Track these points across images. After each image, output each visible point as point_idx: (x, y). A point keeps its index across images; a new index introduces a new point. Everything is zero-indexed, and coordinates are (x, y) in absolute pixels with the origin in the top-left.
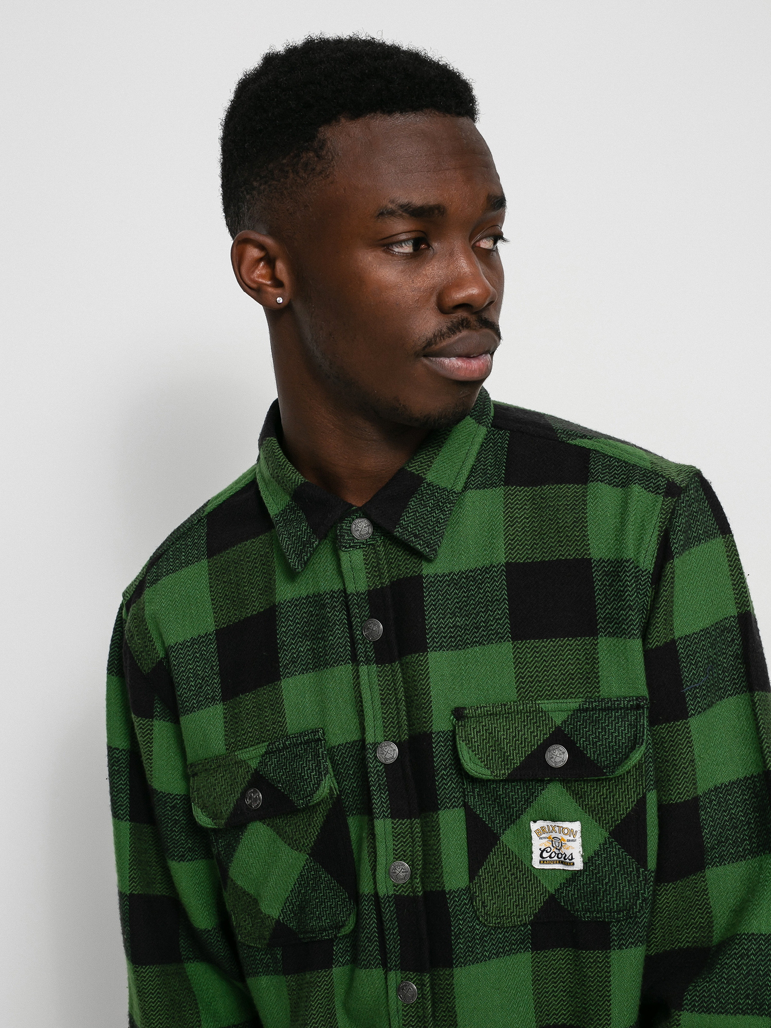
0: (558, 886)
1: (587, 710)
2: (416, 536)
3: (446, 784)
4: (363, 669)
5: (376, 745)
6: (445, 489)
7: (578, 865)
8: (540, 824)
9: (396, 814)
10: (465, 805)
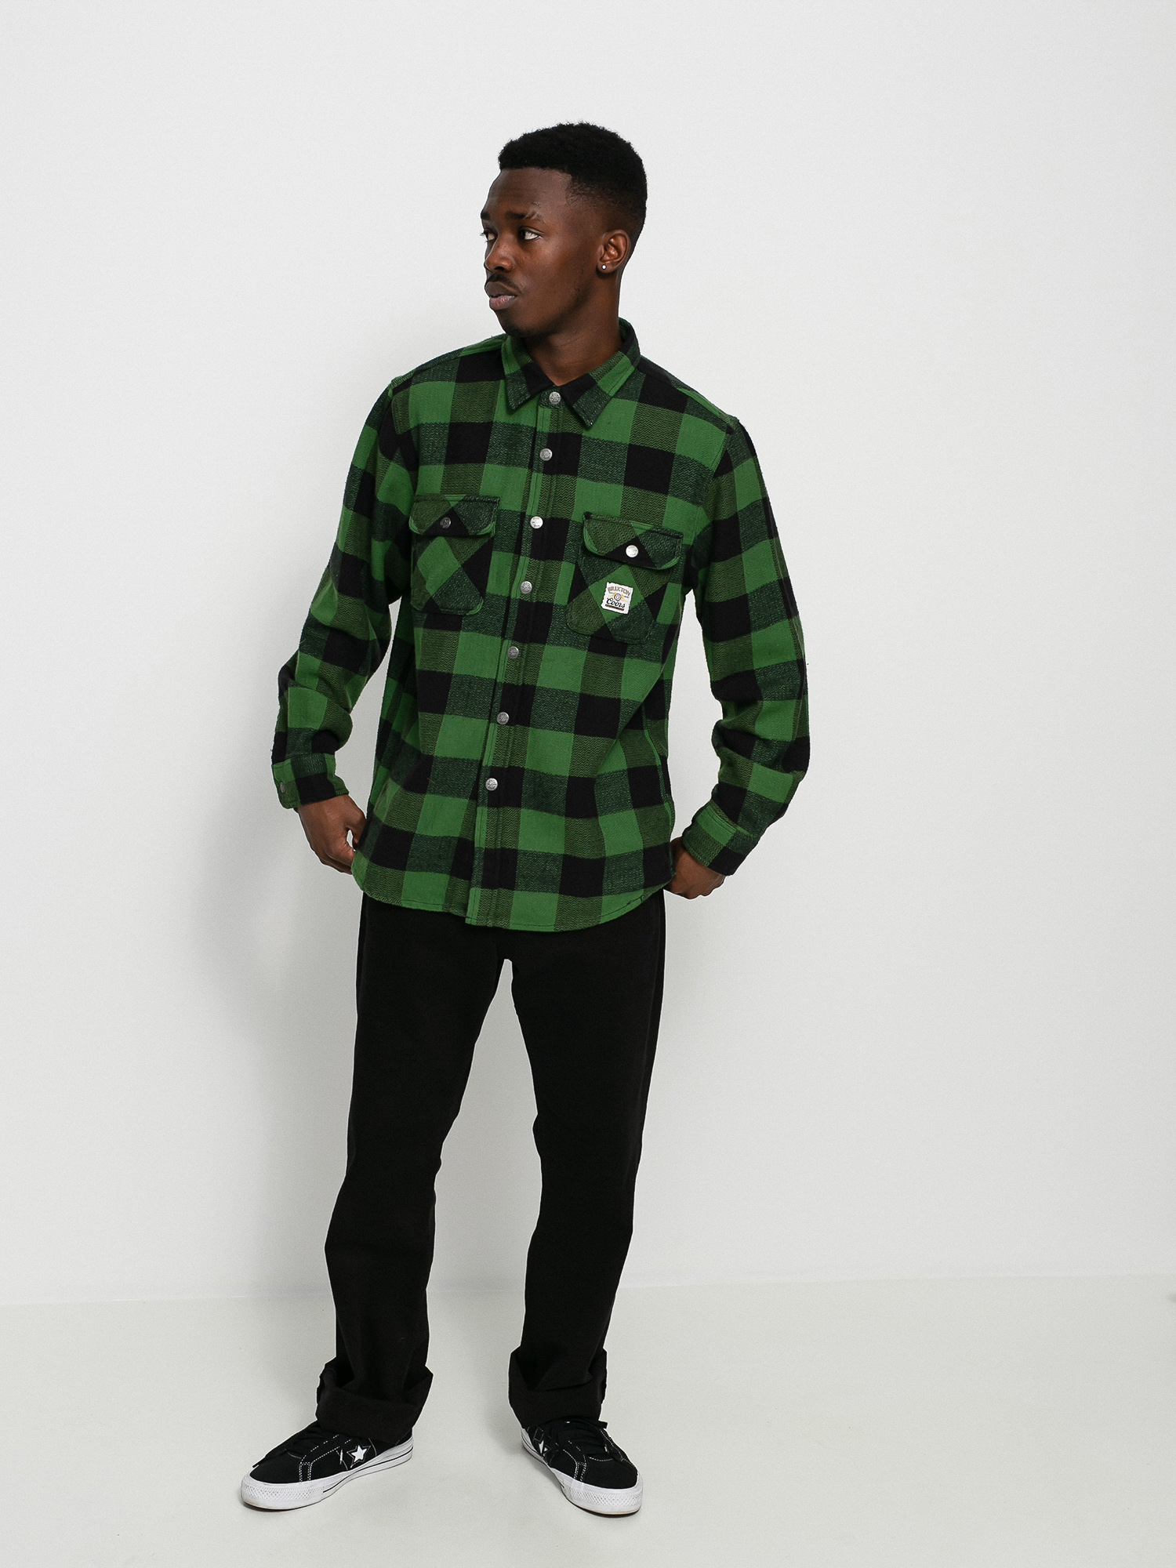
0: (610, 620)
1: (654, 532)
2: (584, 411)
3: (570, 548)
4: (535, 474)
5: (531, 517)
6: (605, 393)
7: (626, 611)
8: (613, 585)
9: (533, 555)
10: (576, 564)
